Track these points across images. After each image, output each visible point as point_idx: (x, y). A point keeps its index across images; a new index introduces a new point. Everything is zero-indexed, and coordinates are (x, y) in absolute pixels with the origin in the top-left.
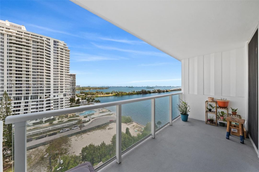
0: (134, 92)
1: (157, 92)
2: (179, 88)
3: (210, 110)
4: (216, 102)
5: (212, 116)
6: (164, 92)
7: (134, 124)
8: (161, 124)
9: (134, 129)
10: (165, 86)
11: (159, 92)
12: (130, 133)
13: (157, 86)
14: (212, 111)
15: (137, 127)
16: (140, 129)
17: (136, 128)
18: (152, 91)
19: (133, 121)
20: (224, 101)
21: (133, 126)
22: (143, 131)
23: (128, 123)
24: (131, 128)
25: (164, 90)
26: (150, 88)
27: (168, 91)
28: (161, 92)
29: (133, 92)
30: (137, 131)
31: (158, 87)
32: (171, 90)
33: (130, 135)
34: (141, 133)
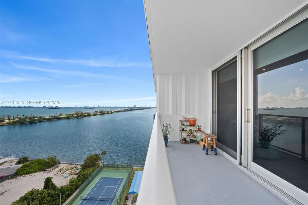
0: (61, 114)
1: (99, 114)
2: (124, 109)
3: (183, 130)
4: (189, 121)
5: (184, 135)
6: (108, 113)
7: (63, 166)
8: (106, 154)
9: (62, 175)
10: (110, 106)
11: (102, 113)
12: (54, 184)
13: (99, 107)
14: (185, 130)
15: (69, 170)
16: (73, 172)
17: (66, 172)
18: (93, 113)
19: (59, 163)
20: (193, 119)
21: (61, 170)
22: (80, 172)
23: (49, 168)
24: (55, 175)
25: (108, 112)
26: (89, 109)
27: (113, 113)
28: (105, 114)
29: (59, 115)
30: (68, 175)
31: (101, 107)
32: (116, 111)
33: (54, 187)
34: (76, 177)
